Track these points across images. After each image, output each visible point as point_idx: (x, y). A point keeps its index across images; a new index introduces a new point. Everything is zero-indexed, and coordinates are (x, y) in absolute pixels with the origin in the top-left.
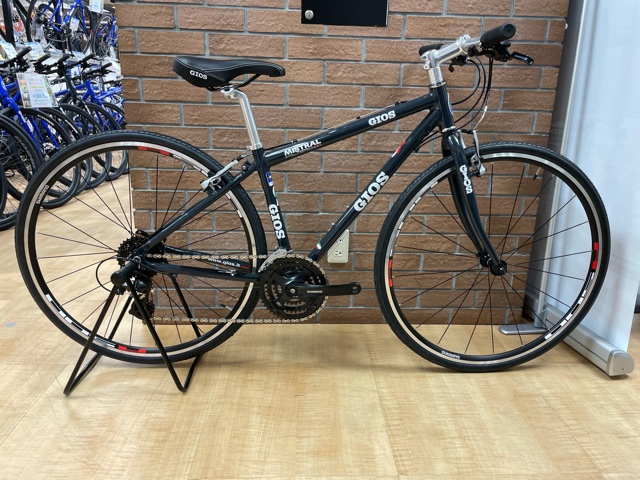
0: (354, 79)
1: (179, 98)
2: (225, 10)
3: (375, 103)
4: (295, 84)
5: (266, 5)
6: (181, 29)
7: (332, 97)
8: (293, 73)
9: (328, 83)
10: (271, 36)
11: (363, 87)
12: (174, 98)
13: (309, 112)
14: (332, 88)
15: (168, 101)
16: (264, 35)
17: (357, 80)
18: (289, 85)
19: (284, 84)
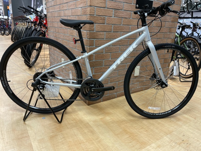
1: (105, 30)
2: (119, 3)
5: (128, 2)
6: (107, 8)
10: (129, 12)
12: (103, 30)
15: (102, 31)
16: (127, 11)
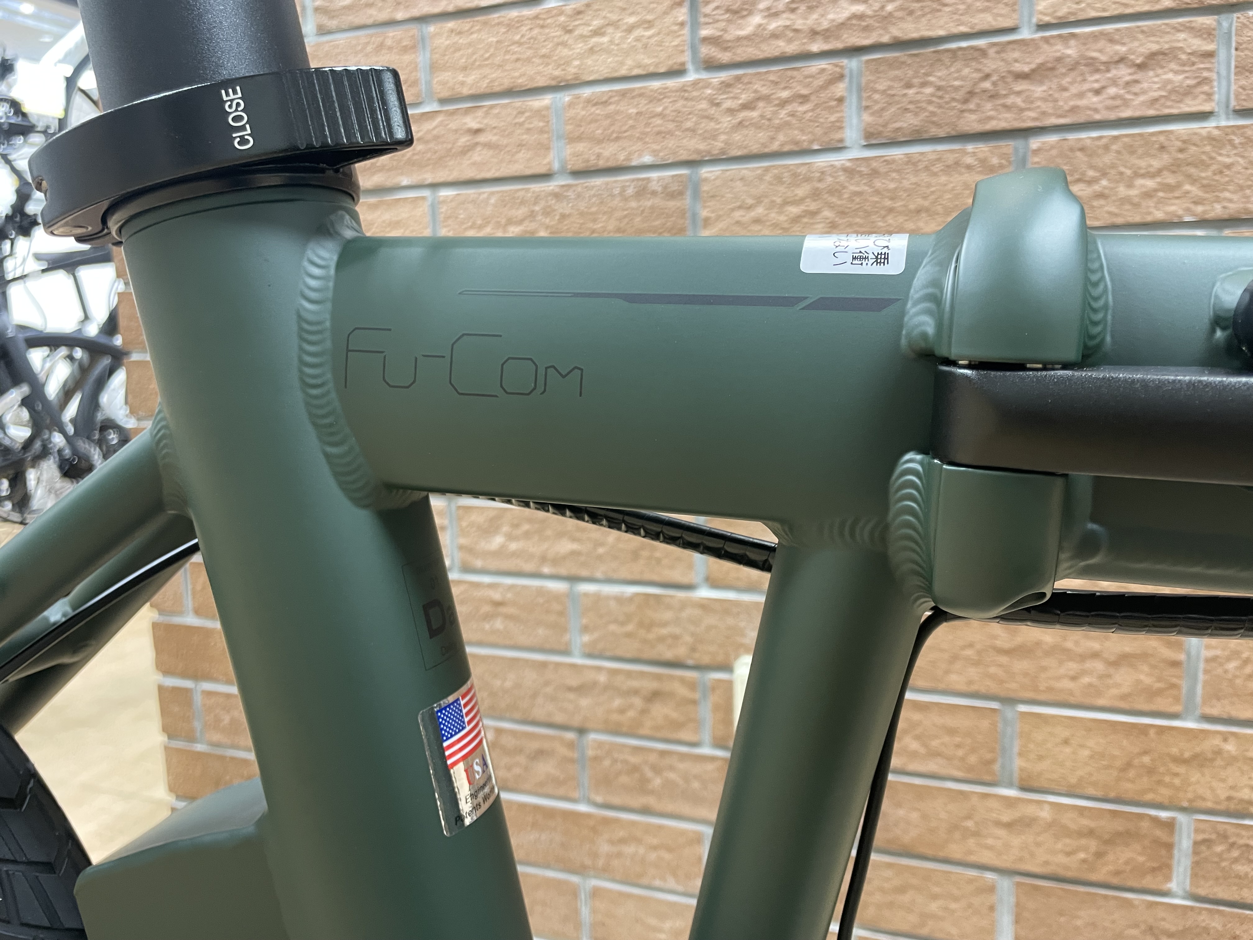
0: (814, 33)
3: (910, 121)
4: (587, 92)
7: (727, 121)
8: (580, 47)
9: (711, 66)
11: (852, 64)
13: (642, 191)
14: (726, 86)
17: (826, 34)
18: (566, 97)
19: (547, 100)
